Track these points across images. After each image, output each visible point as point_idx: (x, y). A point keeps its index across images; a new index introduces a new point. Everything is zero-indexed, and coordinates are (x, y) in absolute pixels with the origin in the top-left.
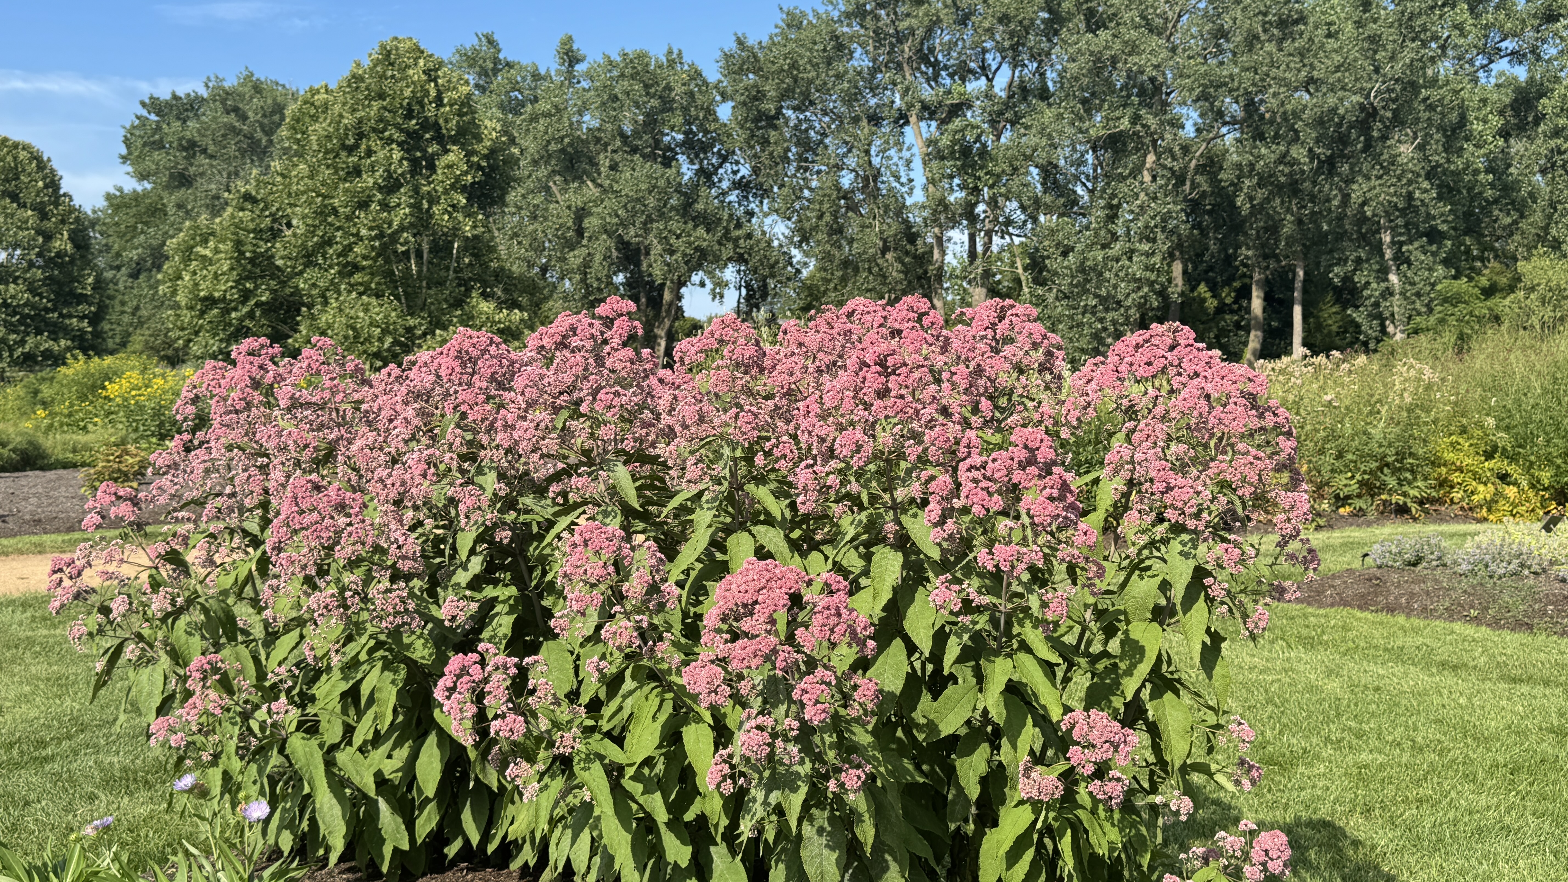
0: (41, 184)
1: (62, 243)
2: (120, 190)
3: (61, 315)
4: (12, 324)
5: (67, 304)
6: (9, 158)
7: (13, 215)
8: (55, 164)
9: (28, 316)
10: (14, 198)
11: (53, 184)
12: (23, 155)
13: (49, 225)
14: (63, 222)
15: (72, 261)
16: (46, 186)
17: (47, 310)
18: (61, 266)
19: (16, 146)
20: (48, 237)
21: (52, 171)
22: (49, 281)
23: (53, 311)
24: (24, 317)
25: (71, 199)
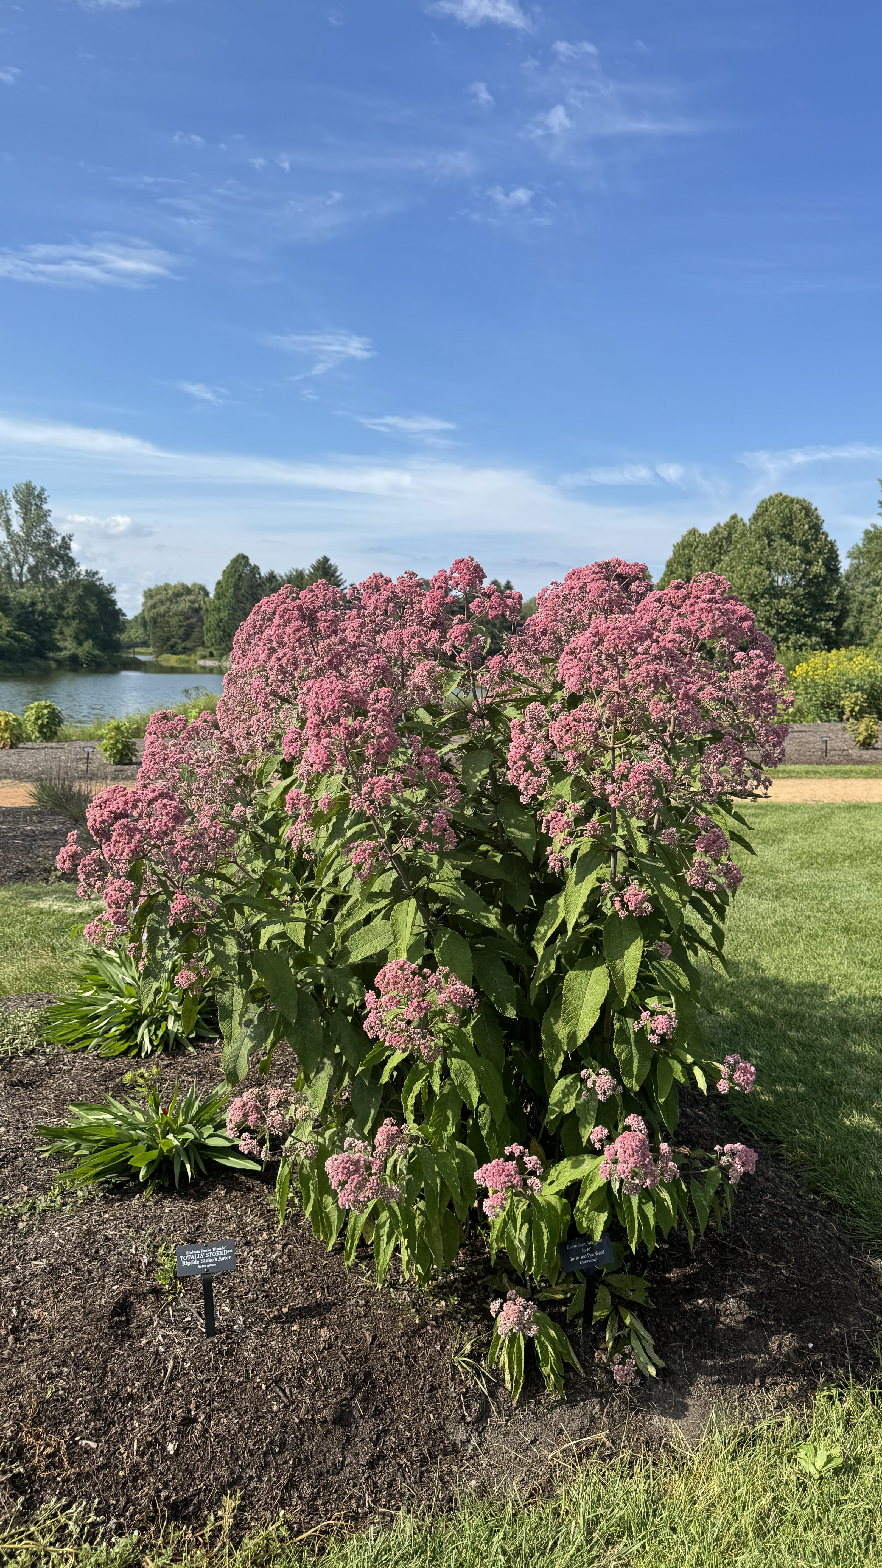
0: (806, 527)
1: (818, 568)
2: (875, 526)
3: (815, 619)
4: (780, 626)
5: (819, 611)
6: (787, 511)
7: (786, 550)
8: (820, 512)
9: (792, 621)
10: (788, 538)
11: (816, 527)
12: (796, 507)
13: (809, 556)
14: (820, 553)
15: (824, 581)
16: (810, 528)
17: (805, 616)
18: (818, 585)
19: (792, 501)
20: (809, 563)
21: (817, 518)
22: (809, 595)
23: (808, 616)
24: (789, 621)
25: (827, 536)
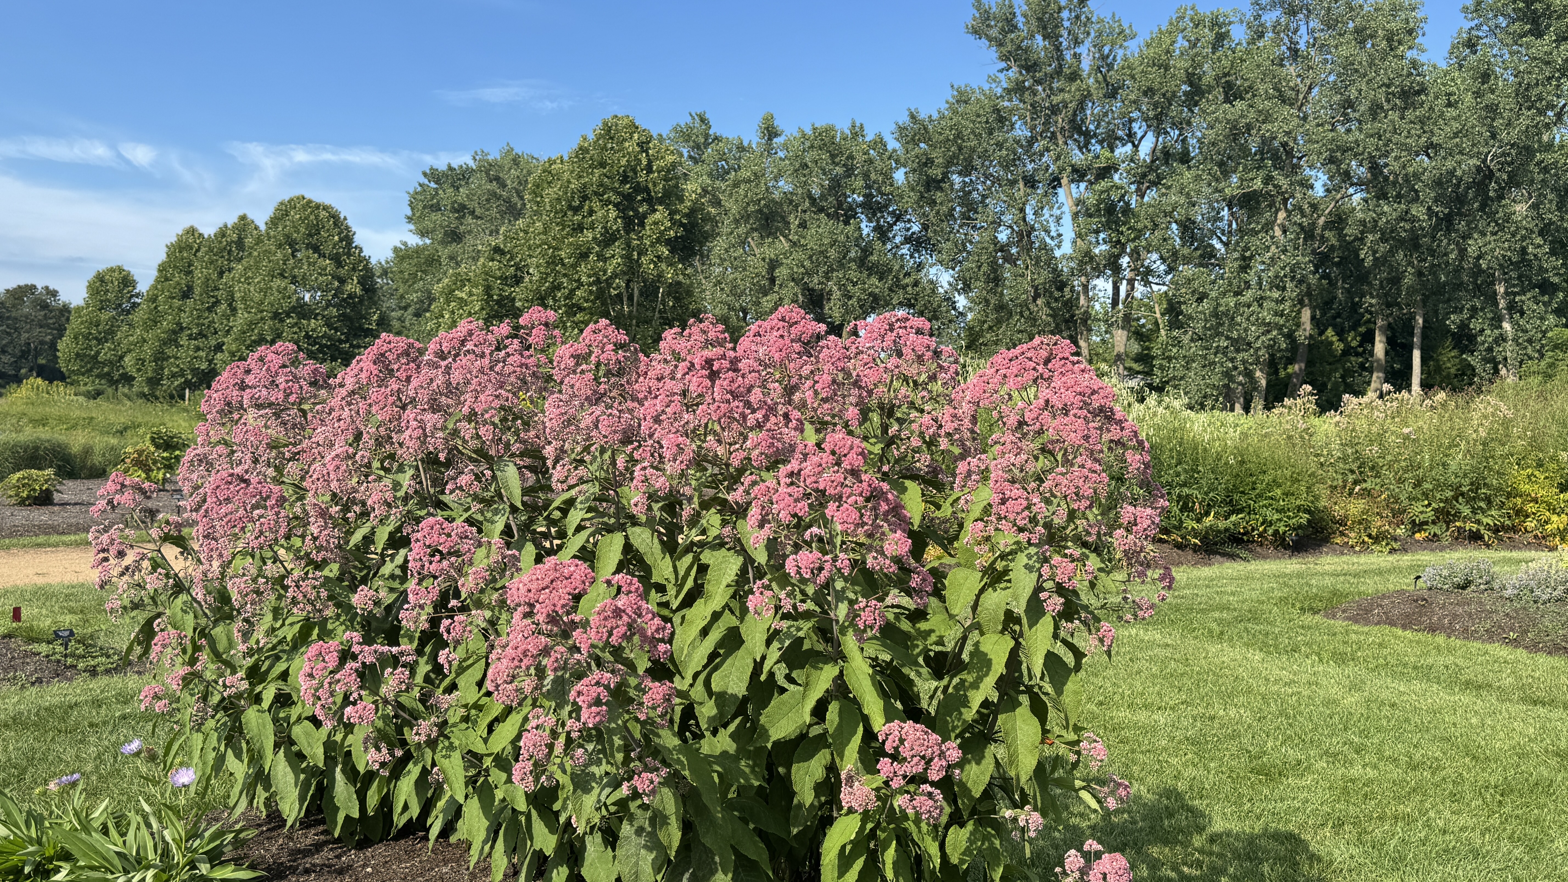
0: (336, 238)
1: (353, 287)
2: (405, 244)
3: (352, 346)
4: (312, 352)
5: (356, 336)
6: (312, 217)
7: (315, 263)
8: (350, 222)
9: (326, 346)
10: (316, 249)
11: (347, 238)
12: (323, 214)
13: (342, 272)
14: (354, 269)
15: (361, 302)
16: (341, 240)
17: (341, 341)
18: (352, 305)
19: (318, 207)
20: (342, 281)
21: (348, 228)
22: (343, 317)
23: (345, 342)
24: (322, 346)
25: (361, 250)
